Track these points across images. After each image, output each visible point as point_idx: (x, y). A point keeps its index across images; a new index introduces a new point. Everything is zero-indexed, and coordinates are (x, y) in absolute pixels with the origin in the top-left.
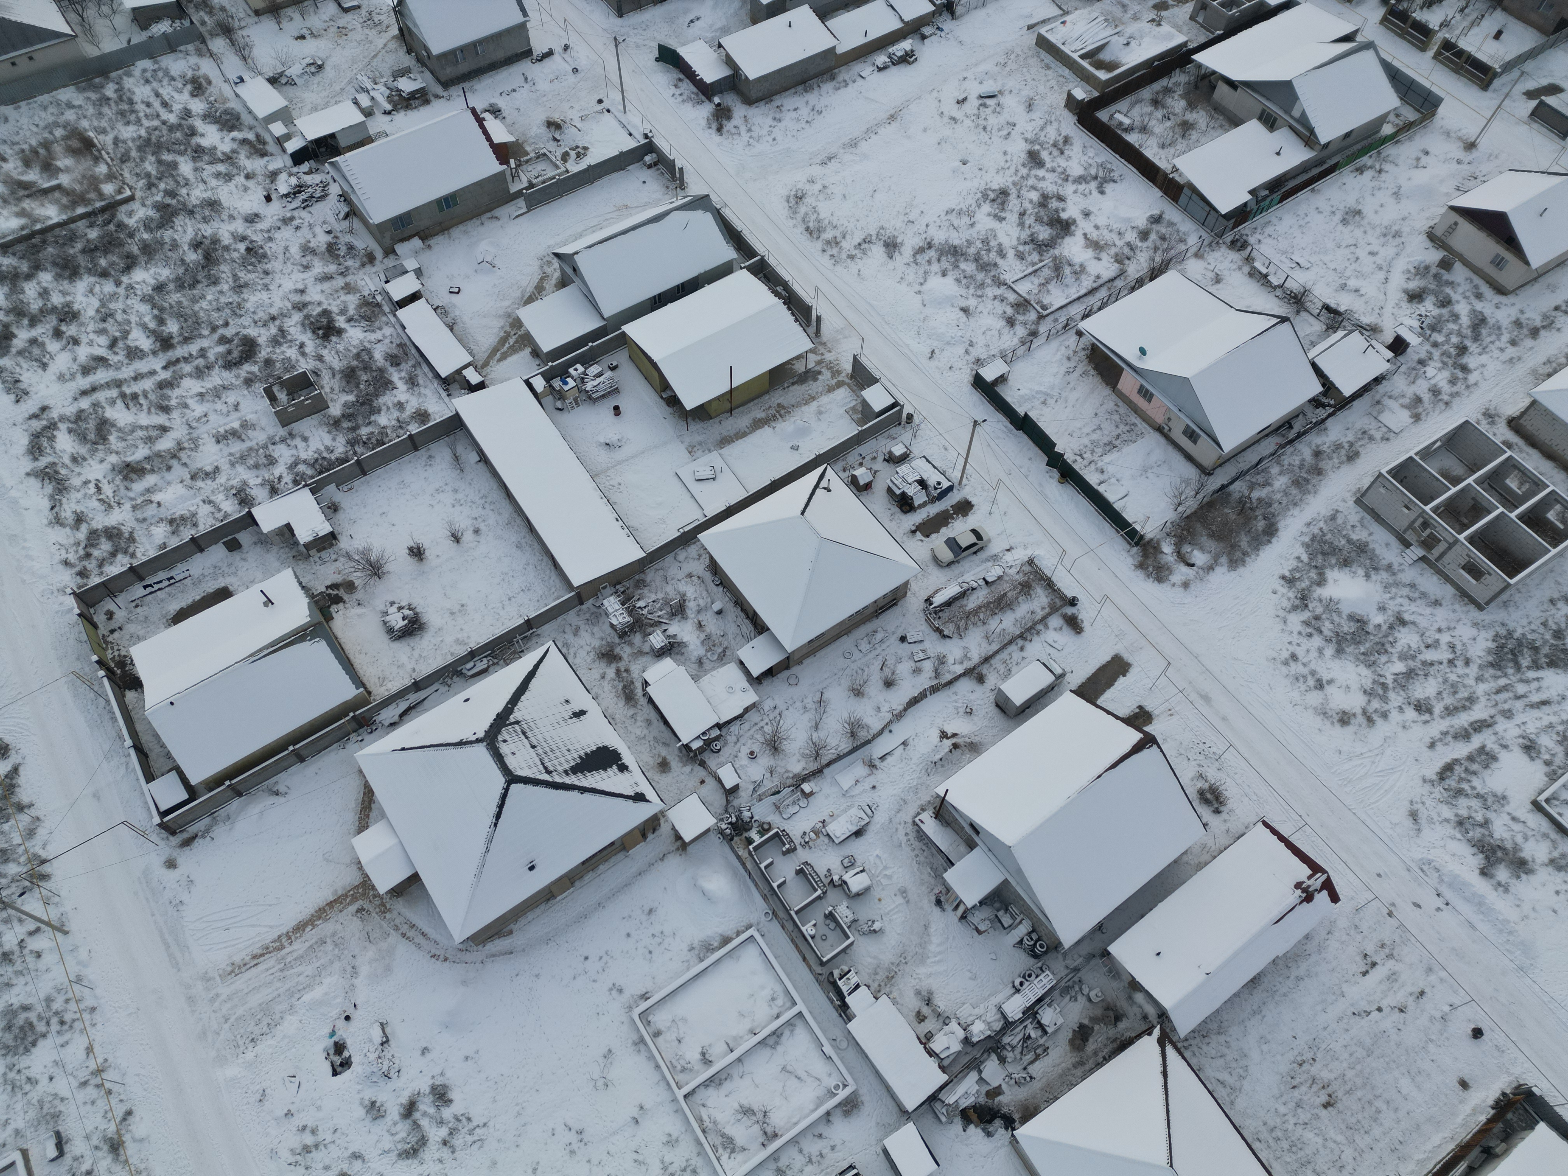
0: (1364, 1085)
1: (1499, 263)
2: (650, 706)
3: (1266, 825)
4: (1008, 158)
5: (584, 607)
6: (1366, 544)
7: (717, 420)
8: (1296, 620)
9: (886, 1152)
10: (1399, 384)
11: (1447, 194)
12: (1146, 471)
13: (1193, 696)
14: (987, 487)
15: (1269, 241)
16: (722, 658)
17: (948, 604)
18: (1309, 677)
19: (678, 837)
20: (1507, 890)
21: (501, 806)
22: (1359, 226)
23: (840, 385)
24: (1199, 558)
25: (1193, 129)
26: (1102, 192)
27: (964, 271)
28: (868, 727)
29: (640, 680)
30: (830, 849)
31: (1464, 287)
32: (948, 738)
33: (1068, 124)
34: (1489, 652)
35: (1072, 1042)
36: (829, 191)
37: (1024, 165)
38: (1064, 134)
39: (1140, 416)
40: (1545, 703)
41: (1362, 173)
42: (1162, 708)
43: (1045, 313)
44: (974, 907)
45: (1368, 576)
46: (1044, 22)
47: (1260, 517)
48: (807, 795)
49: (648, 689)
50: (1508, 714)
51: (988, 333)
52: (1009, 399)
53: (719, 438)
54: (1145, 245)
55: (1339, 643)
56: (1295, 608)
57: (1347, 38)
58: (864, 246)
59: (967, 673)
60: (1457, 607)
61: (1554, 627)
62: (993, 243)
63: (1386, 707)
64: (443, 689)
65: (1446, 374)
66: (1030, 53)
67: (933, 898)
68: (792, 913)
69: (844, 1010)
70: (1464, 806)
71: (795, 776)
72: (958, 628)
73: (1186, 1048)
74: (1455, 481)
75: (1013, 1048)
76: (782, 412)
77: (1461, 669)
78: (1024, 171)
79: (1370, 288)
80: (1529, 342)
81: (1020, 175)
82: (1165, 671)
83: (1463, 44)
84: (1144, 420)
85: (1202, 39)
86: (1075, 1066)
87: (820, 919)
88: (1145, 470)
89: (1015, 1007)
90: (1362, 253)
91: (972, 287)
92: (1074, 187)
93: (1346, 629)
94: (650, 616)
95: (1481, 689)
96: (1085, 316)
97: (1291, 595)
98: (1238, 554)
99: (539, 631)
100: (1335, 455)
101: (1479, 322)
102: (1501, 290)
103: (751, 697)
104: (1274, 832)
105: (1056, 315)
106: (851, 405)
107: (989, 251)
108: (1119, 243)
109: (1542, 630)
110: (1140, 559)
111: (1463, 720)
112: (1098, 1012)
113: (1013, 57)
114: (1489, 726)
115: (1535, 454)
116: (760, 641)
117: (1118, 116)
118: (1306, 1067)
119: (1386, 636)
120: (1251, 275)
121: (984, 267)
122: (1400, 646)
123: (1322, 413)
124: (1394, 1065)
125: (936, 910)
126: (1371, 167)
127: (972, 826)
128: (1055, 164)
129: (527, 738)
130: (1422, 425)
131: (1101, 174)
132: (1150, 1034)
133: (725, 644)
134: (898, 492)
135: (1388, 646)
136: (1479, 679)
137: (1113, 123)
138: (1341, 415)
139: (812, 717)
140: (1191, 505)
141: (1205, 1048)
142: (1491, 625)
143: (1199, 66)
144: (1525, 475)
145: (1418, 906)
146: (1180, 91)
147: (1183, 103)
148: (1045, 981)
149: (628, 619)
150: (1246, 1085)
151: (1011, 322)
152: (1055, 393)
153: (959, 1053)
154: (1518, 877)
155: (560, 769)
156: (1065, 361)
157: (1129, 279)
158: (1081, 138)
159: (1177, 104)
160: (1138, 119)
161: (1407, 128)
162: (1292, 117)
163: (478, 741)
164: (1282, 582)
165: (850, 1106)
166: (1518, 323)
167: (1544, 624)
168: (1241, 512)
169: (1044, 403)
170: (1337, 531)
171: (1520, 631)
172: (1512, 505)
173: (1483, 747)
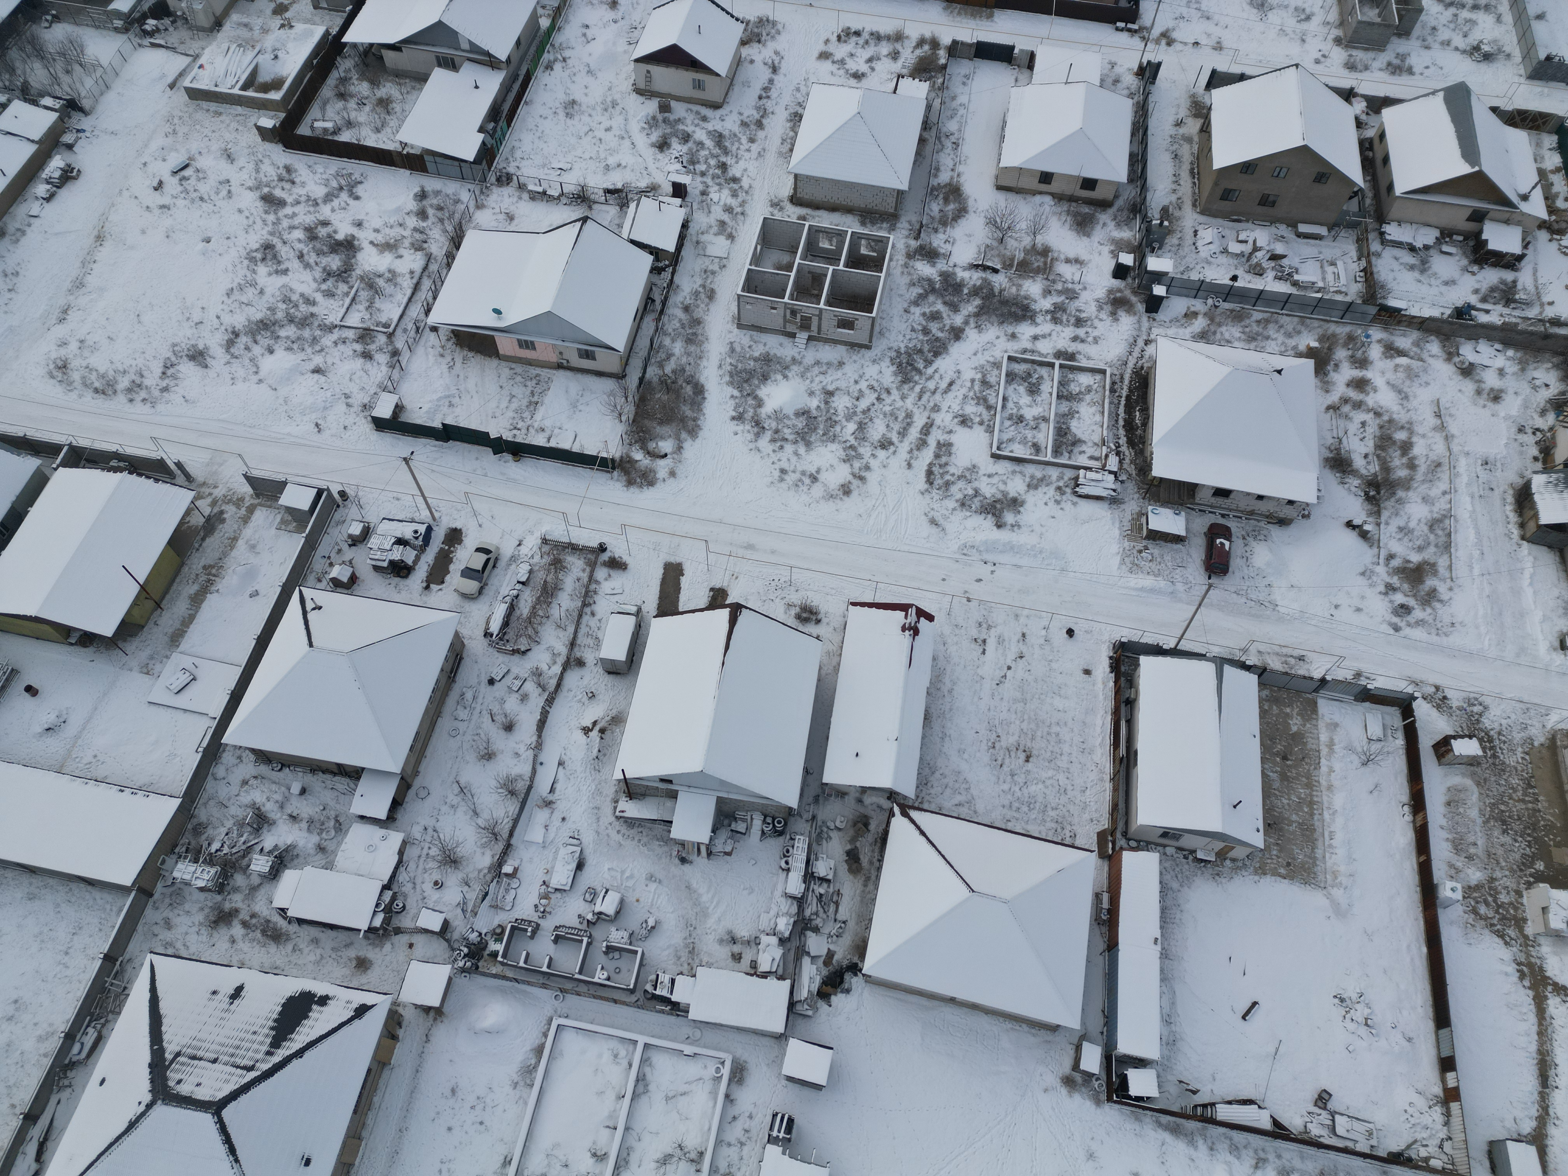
0: (1037, 725)
1: (699, 85)
2: (305, 926)
3: (854, 604)
4: (247, 213)
5: (156, 896)
6: (768, 354)
7: (151, 624)
8: (764, 442)
9: (790, 1079)
10: (701, 220)
11: (625, 52)
13: (741, 552)
14: (459, 506)
15: (524, 163)
16: (340, 827)
17: (506, 624)
18: (804, 478)
19: (427, 1010)
20: (1019, 526)
21: (228, 1140)
22: (583, 113)
23: (251, 510)
24: (666, 446)
25: (391, 102)
26: (357, 198)
27: (287, 338)
28: (520, 776)
29: (274, 912)
30: (567, 899)
31: (690, 118)
32: (591, 730)
33: (278, 154)
34: (895, 374)
35: (851, 871)
36: (90, 342)
37: (266, 212)
38: (281, 166)
39: (537, 366)
40: (951, 384)
41: (552, 69)
42: (727, 578)
43: (391, 330)
44: (711, 839)
45: (785, 377)
46: (181, 75)
47: (684, 385)
48: (513, 875)
49: (289, 914)
50: (936, 408)
51: (354, 377)
52: (419, 421)
53: (166, 639)
54: (429, 222)
55: (803, 439)
56: (757, 435)
58: (169, 372)
59: (566, 666)
60: (854, 357)
61: (920, 328)
62: (295, 298)
63: (864, 461)
64: (65, 1095)
65: (726, 192)
66: (191, 110)
67: (677, 861)
68: (577, 976)
69: (677, 1009)
70: (958, 490)
71: (490, 869)
72: (530, 637)
73: (921, 803)
74: (789, 268)
75: (817, 914)
76: (214, 571)
77: (888, 400)
78: (271, 218)
79: (625, 157)
80: (761, 134)
81: (270, 223)
82: (707, 549)
84: (542, 367)
85: (339, 22)
86: (865, 886)
87: (602, 959)
88: (574, 406)
89: (795, 884)
90: (600, 133)
91: (306, 346)
92: (329, 206)
93: (800, 425)
94: (234, 850)
95: (909, 403)
96: (428, 312)
97: (748, 427)
98: (691, 423)
99: (127, 956)
100: (699, 302)
101: (719, 138)
102: (716, 106)
103: (396, 838)
104: (863, 605)
105: (402, 326)
106: (278, 519)
107: (296, 306)
108: (407, 233)
109: (914, 335)
110: (624, 478)
111: (914, 433)
112: (851, 832)
113: (176, 121)
114: (931, 425)
115: (822, 213)
116: (364, 784)
117: (316, 124)
118: (997, 745)
119: (828, 411)
120: (532, 199)
121: (304, 322)
122: (841, 412)
123: (667, 275)
124: (1043, 697)
125: (686, 868)
126: (556, 60)
127: (663, 780)
128: (295, 196)
129: (201, 1059)
130: (739, 240)
131: (343, 183)
132: (894, 815)
133: (333, 814)
134: (385, 564)
135: (834, 417)
136: (903, 398)
137: (318, 133)
138: (681, 268)
139: (464, 809)
140: (629, 410)
141: (933, 791)
142: (883, 355)
143: (354, 46)
144: (830, 234)
145: (979, 580)
146: (355, 75)
147: (365, 85)
148: (801, 845)
149: (213, 871)
150: (974, 792)
151: (367, 356)
152: (454, 391)
153: (784, 954)
154: (1019, 512)
155: (260, 1056)
156: (440, 359)
157: (439, 259)
158: (300, 161)
159: (361, 88)
160: (337, 118)
161: (558, 13)
162: (464, 51)
163: (149, 1106)
164: (735, 422)
165: (739, 1074)
166: (744, 124)
167: (913, 330)
168: (668, 390)
169: (451, 405)
170: (742, 358)
171: (902, 346)
172: (835, 260)
173: (939, 442)
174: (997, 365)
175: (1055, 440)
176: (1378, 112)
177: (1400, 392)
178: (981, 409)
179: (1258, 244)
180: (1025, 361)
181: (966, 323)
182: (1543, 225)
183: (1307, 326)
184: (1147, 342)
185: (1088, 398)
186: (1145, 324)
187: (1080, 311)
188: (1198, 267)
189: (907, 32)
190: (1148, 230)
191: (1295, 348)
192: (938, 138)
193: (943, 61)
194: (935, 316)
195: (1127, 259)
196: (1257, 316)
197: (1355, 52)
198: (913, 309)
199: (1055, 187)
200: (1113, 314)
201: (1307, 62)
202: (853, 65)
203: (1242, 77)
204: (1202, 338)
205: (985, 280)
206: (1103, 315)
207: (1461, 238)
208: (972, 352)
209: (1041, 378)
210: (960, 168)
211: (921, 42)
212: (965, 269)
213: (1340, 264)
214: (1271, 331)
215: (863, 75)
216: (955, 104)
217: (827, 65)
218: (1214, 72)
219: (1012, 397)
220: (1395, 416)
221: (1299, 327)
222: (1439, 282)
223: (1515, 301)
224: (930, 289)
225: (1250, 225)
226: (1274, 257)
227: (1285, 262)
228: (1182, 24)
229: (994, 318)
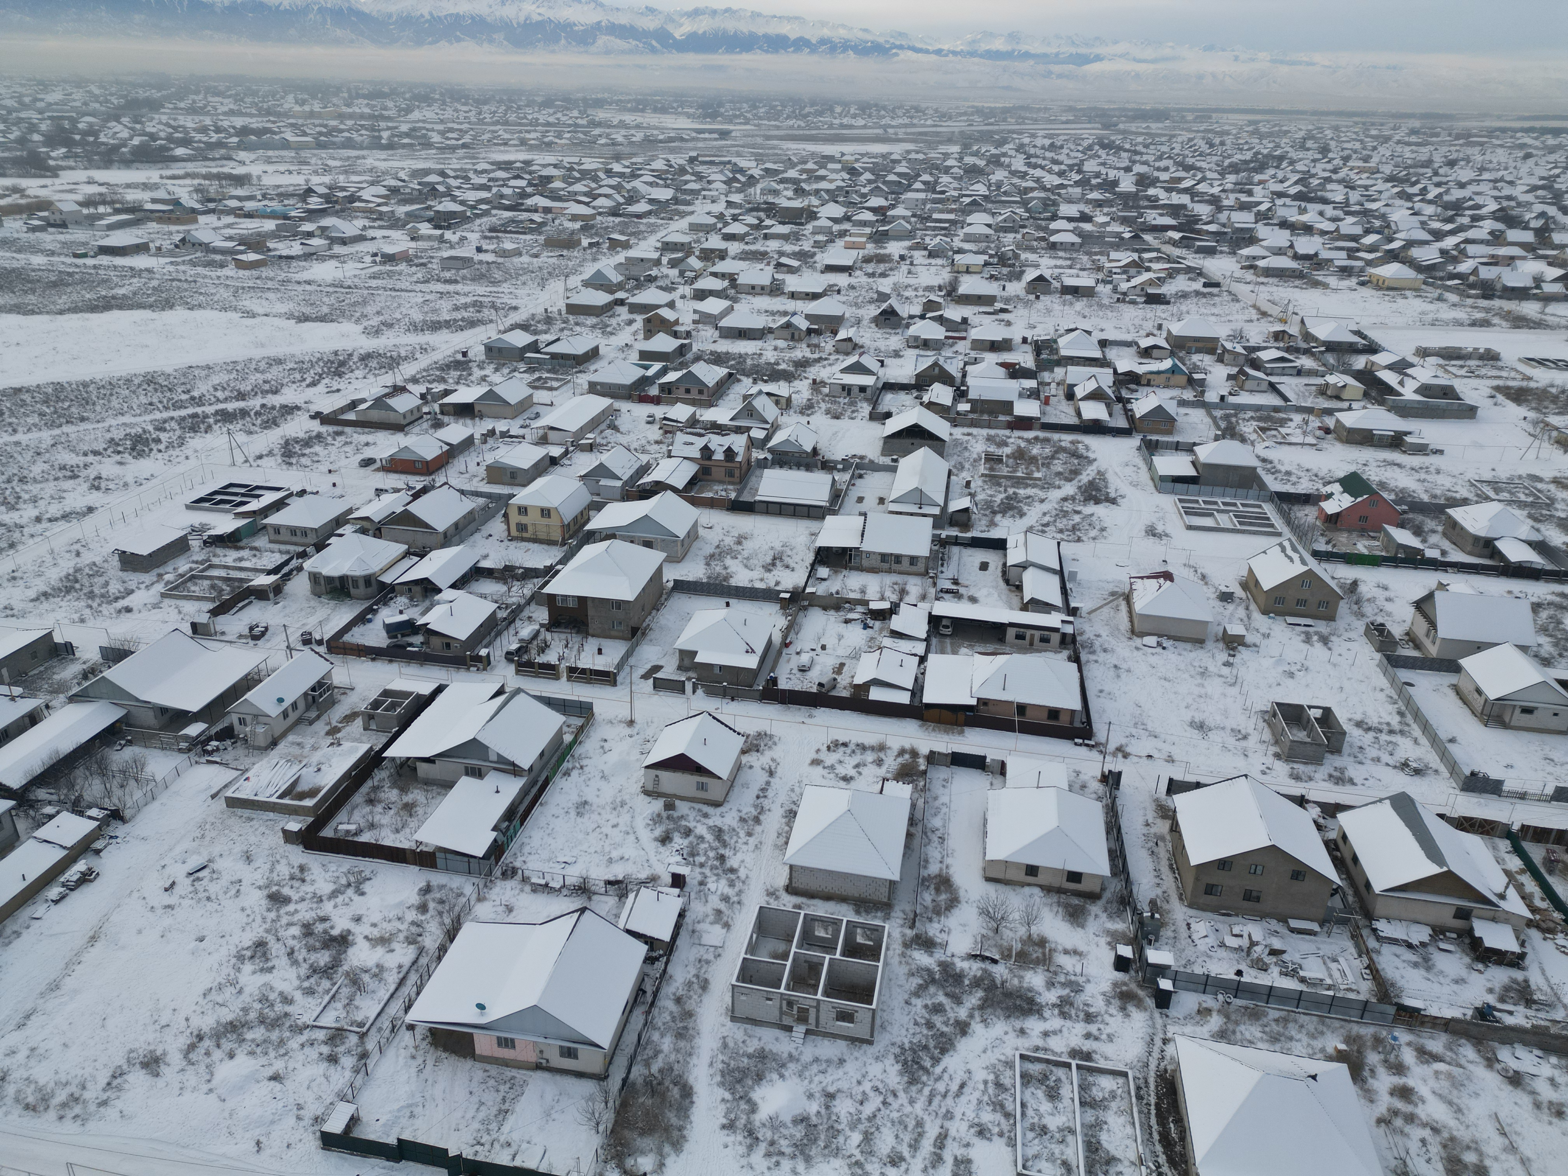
1: (702, 787)
4: (249, 912)
6: (763, 1050)
8: (758, 1157)
10: (698, 909)
11: (637, 760)
12: (549, 1115)
15: (531, 857)
22: (592, 812)
24: (645, 1163)
25: (416, 806)
26: (362, 894)
27: (253, 1040)
31: (692, 815)
33: (297, 855)
34: (901, 1074)
37: (269, 910)
38: (296, 865)
39: (513, 1067)
40: (962, 1086)
41: (569, 775)
43: (364, 1030)
45: (782, 1076)
46: (226, 786)
47: (671, 1086)
50: (949, 1115)
51: (313, 1084)
52: (372, 1137)
54: (428, 915)
55: (802, 1153)
56: (750, 1148)
57: (499, 693)
58: (115, 1083)
60: (856, 1054)
61: (923, 1021)
62: (272, 996)
65: (723, 882)
66: (225, 816)
74: (785, 956)
77: (895, 1105)
78: (272, 915)
79: (629, 850)
80: (758, 829)
81: (269, 920)
83: (581, 665)
84: (519, 1068)
85: (384, 740)
88: (547, 1114)
90: (607, 829)
91: (270, 1050)
92: (332, 903)
93: (799, 1136)
95: (919, 1107)
96: (408, 1009)
97: (740, 1138)
98: (675, 1133)
100: (691, 993)
101: (718, 833)
102: (717, 804)
105: (378, 1024)
107: (272, 1005)
108: (403, 927)
109: (918, 1030)
111: (927, 1146)
113: (208, 826)
114: (946, 1136)
115: (817, 902)
117: (340, 827)
119: (829, 1118)
120: (534, 891)
121: (274, 1024)
122: (844, 1119)
123: (660, 965)
126: (573, 768)
128: (301, 894)
130: (735, 929)
131: (352, 879)
135: (836, 1126)
136: (912, 1102)
137: (340, 835)
138: (675, 958)
140: (608, 1118)
142: (887, 1052)
143: (393, 759)
144: (825, 922)
146: (387, 784)
147: (395, 792)
151: (333, 1059)
152: (418, 1099)
156: (411, 1062)
157: (431, 952)
158: (315, 861)
159: (392, 795)
160: (362, 821)
161: (581, 730)
162: (491, 762)
164: (726, 1132)
166: (742, 820)
167: (916, 1023)
168: (653, 1092)
169: (412, 1116)
170: (736, 1055)
171: (906, 1041)
172: (832, 949)
173: (956, 1158)
174: (1009, 1064)
175: (1086, 1157)
176: (1334, 816)
177: (1450, 1103)
178: (998, 1117)
179: (1255, 939)
180: (1039, 1060)
181: (971, 1016)
182: (1530, 923)
183: (1329, 1027)
184: (1165, 1041)
185: (1114, 1105)
186: (1159, 1021)
187: (1088, 1005)
188: (1199, 960)
189: (889, 744)
190: (1141, 923)
191: (1323, 1050)
192: (924, 833)
193: (923, 768)
194: (938, 1009)
195: (1126, 951)
196: (1273, 1014)
197: (1296, 766)
198: (914, 1001)
199: (1041, 879)
200: (1123, 1009)
201: (1255, 773)
202: (841, 770)
203: (1198, 785)
204: (1222, 1037)
205: (985, 971)
206: (1113, 1010)
207: (1454, 936)
208: (981, 1049)
209: (1058, 1080)
210: (949, 861)
211: (902, 752)
212: (963, 959)
213: (1341, 960)
214: (1292, 1030)
215: (852, 778)
216: (937, 803)
217: (819, 770)
218: (1171, 780)
219: (1031, 1103)
220: (1455, 1133)
221: (1320, 1028)
222: (1448, 980)
223: (1535, 1002)
224: (929, 980)
225: (1240, 919)
226: (1274, 952)
227: (1285, 957)
228: (1133, 741)
229: (999, 1012)
